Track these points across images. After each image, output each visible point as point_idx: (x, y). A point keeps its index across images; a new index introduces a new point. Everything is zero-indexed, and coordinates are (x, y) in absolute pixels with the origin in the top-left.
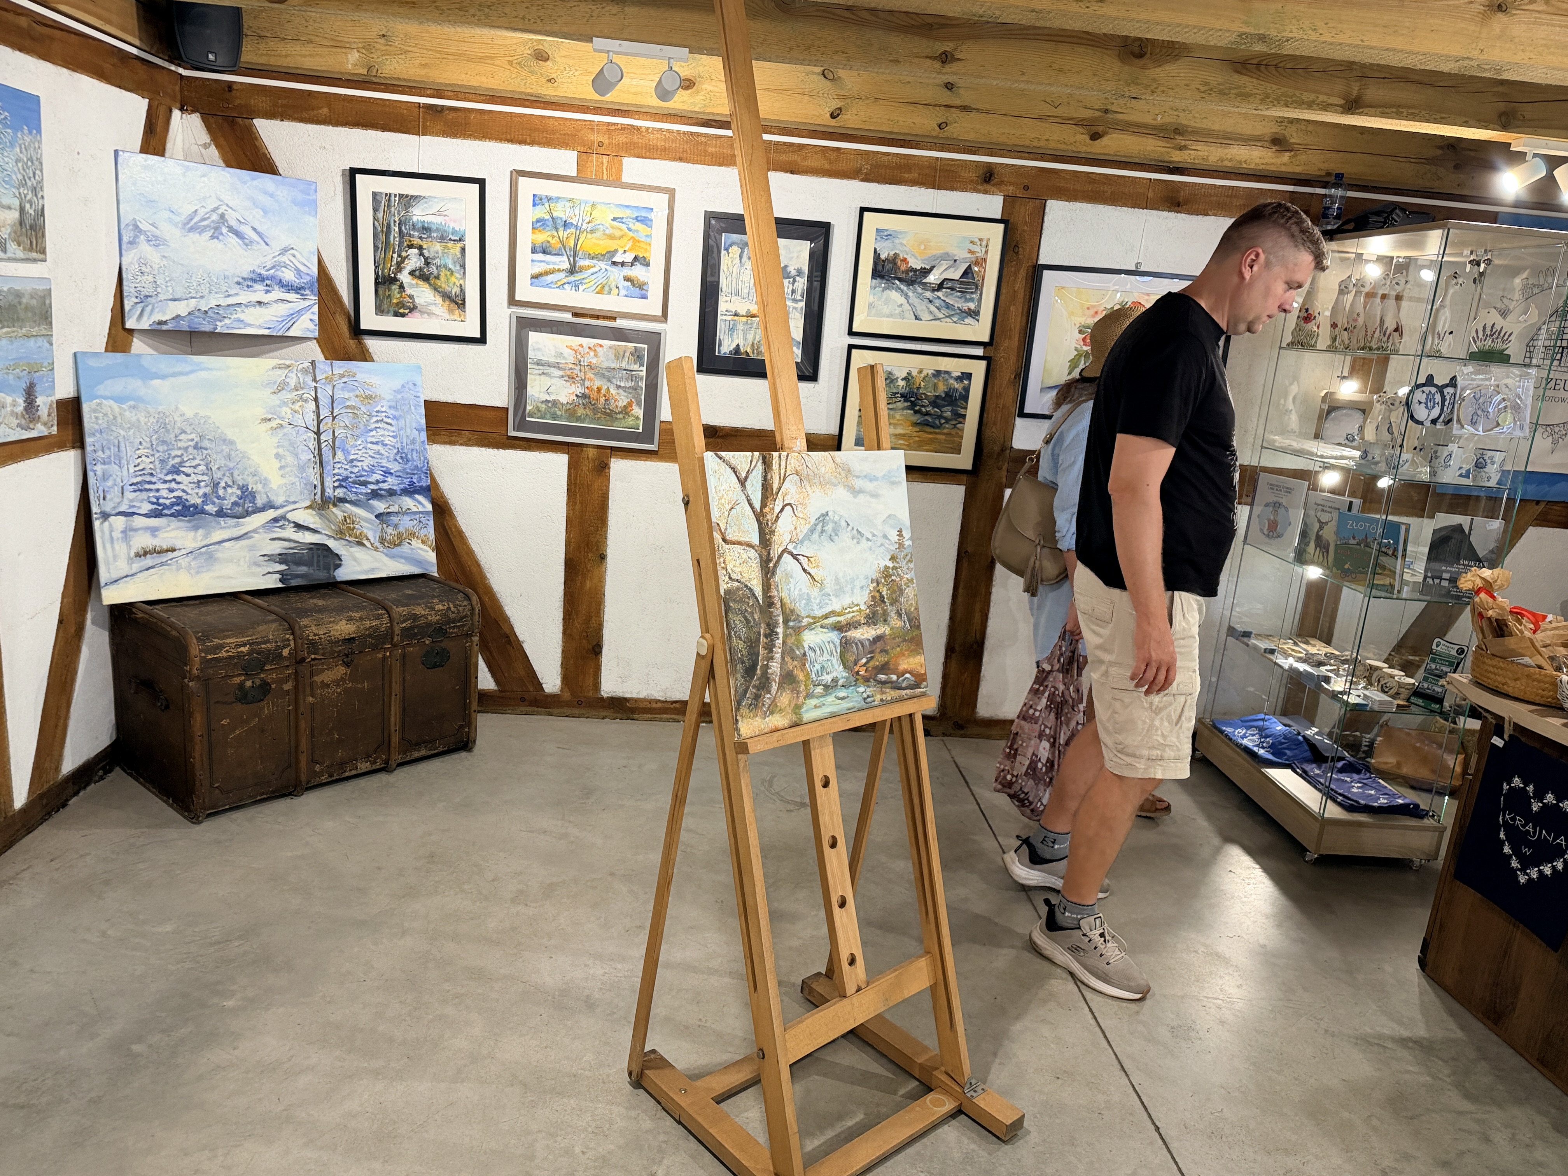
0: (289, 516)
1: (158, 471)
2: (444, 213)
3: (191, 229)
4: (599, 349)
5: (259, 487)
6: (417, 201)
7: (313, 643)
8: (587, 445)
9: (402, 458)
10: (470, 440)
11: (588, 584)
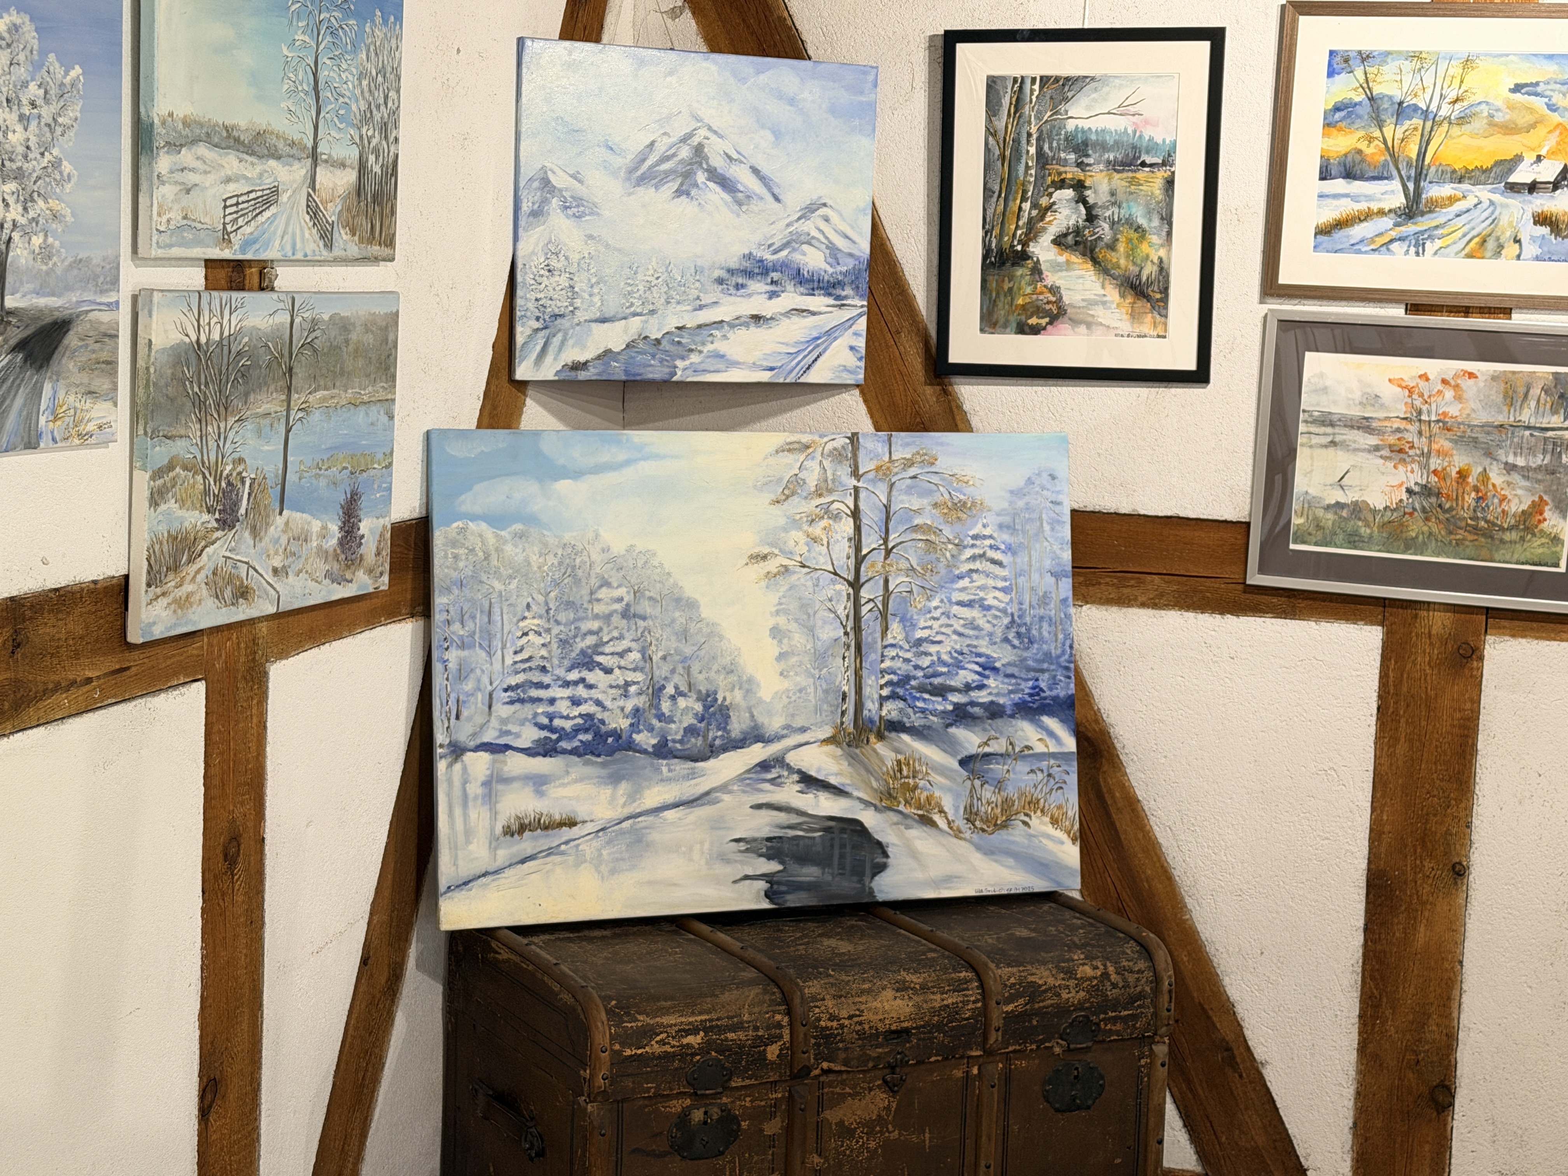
0: (792, 758)
1: (556, 661)
2: (1132, 109)
3: (642, 180)
4: (1467, 384)
5: (736, 697)
6: (1076, 87)
7: (827, 1038)
8: (1427, 605)
9: (1019, 635)
10: (1161, 595)
11: (1422, 935)
